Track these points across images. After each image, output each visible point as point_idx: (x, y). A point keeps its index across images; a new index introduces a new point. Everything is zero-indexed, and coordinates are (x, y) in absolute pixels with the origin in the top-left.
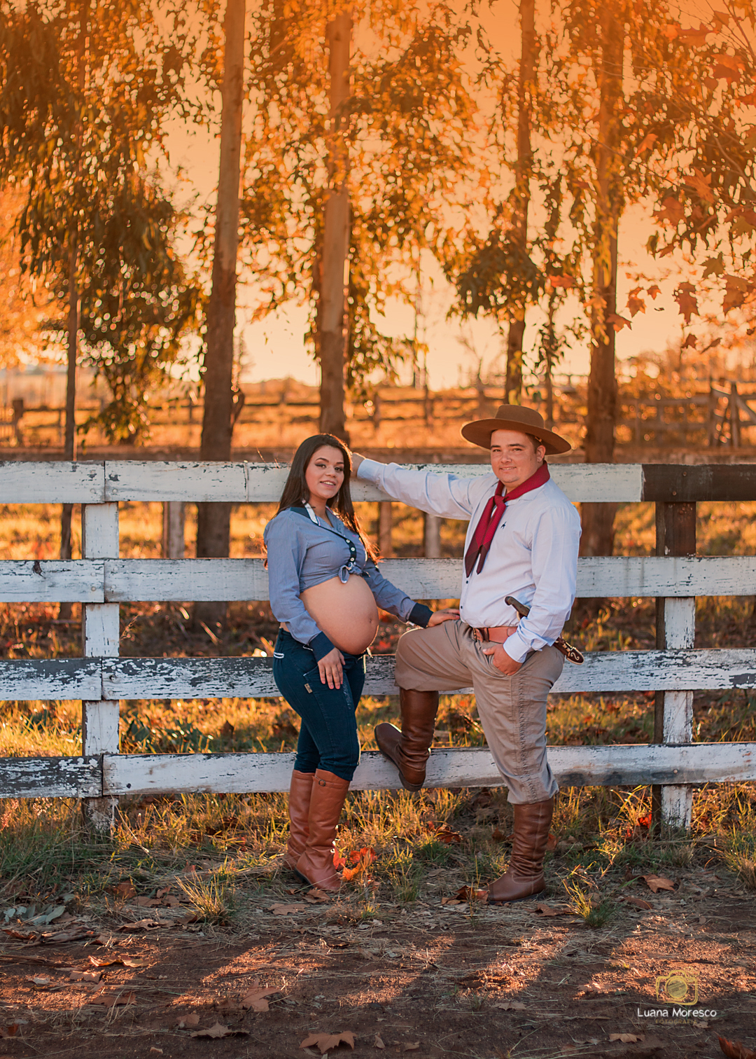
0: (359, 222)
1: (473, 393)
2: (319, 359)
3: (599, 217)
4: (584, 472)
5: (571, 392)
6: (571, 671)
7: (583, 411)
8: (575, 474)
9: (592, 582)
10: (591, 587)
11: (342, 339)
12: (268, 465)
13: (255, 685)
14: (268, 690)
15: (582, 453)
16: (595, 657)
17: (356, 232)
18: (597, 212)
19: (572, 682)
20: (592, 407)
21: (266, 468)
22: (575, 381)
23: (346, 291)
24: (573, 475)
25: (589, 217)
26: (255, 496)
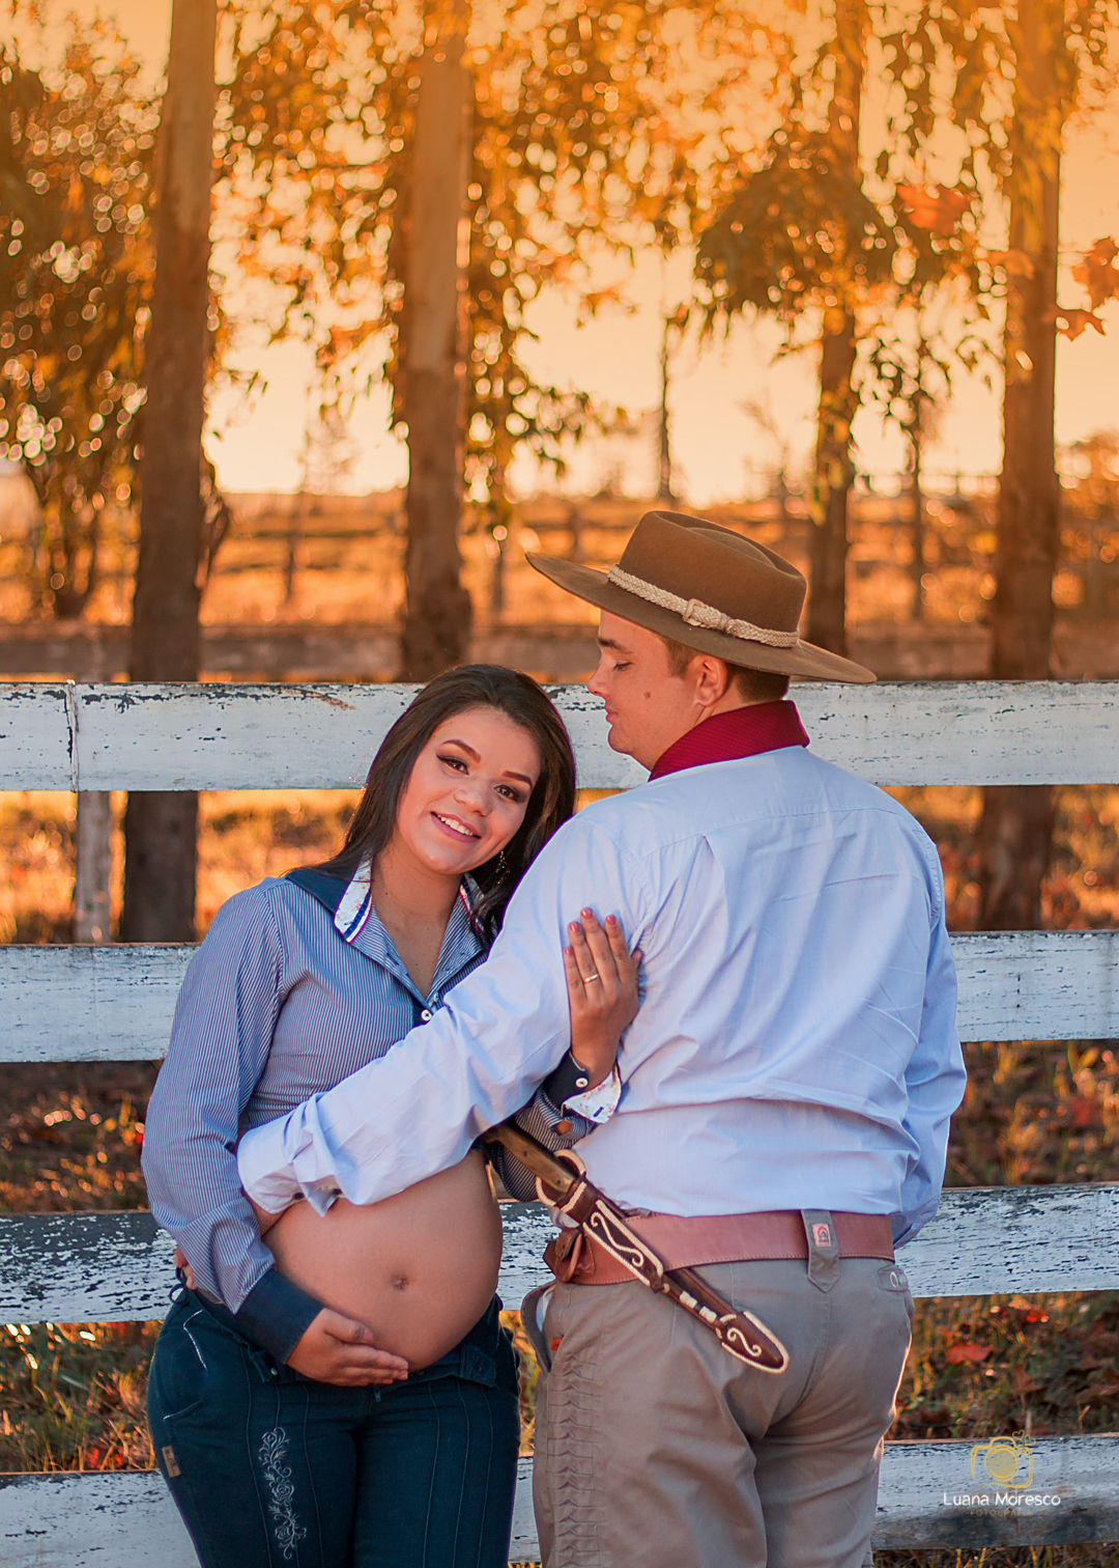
0: (491, 133)
1: (768, 511)
2: (403, 429)
3: (1020, 108)
4: (992, 706)
5: (960, 506)
6: (960, 1241)
7: (986, 543)
8: (967, 711)
9: (1013, 1000)
10: (1012, 1015)
11: (454, 386)
12: (132, 690)
13: (101, 1290)
14: (136, 1303)
15: (983, 633)
16: (1022, 1200)
17: (485, 154)
18: (1015, 97)
19: (964, 1269)
20: (1007, 533)
21: (126, 700)
22: (970, 488)
23: (462, 284)
24: (960, 712)
25: (998, 103)
26: (97, 776)
